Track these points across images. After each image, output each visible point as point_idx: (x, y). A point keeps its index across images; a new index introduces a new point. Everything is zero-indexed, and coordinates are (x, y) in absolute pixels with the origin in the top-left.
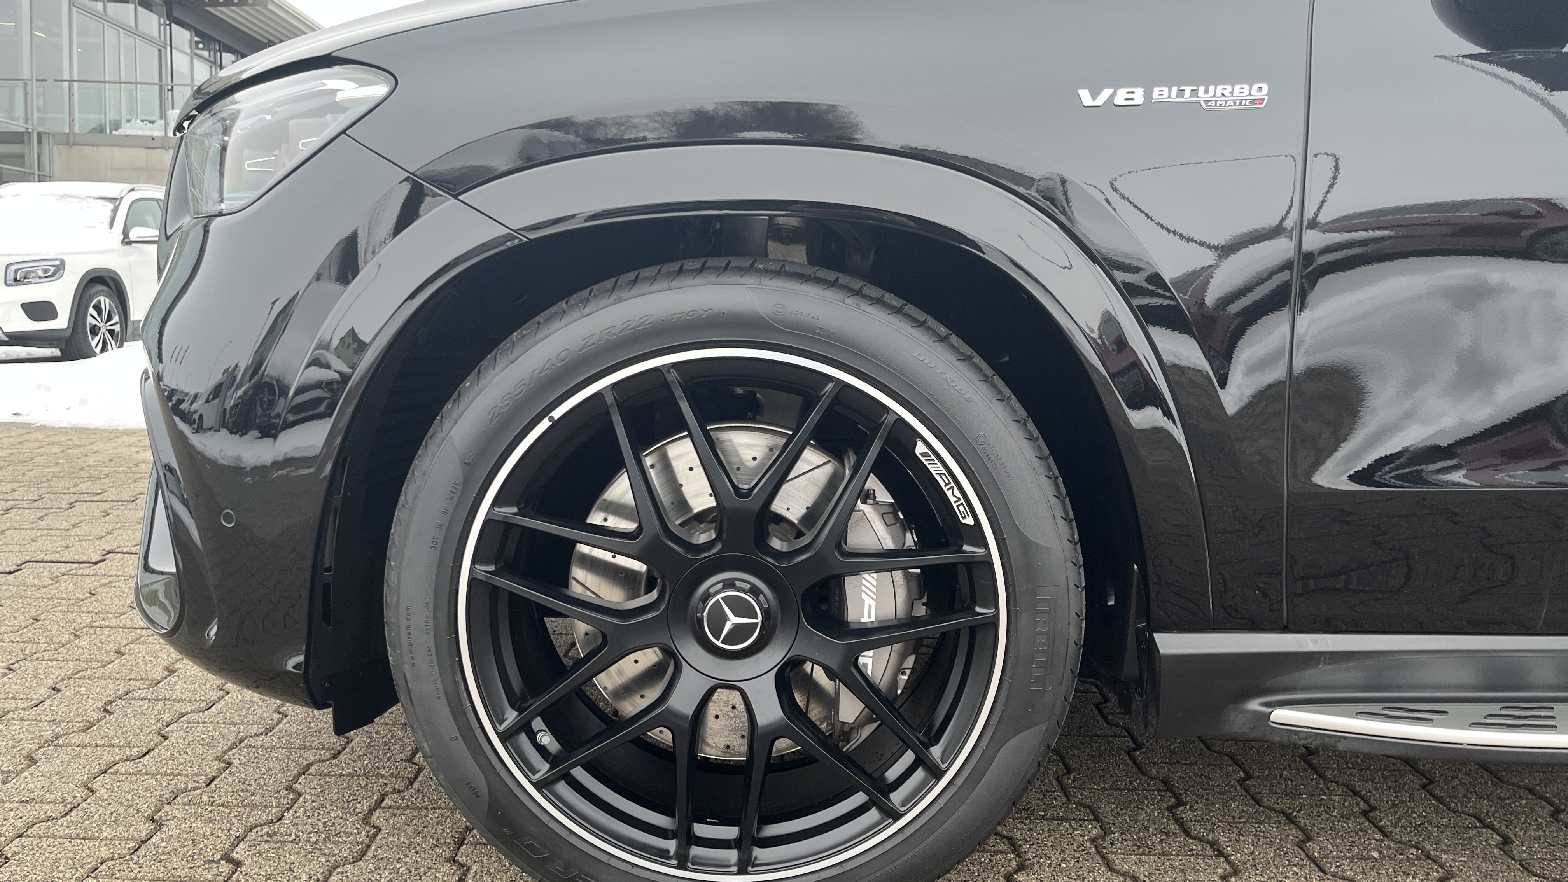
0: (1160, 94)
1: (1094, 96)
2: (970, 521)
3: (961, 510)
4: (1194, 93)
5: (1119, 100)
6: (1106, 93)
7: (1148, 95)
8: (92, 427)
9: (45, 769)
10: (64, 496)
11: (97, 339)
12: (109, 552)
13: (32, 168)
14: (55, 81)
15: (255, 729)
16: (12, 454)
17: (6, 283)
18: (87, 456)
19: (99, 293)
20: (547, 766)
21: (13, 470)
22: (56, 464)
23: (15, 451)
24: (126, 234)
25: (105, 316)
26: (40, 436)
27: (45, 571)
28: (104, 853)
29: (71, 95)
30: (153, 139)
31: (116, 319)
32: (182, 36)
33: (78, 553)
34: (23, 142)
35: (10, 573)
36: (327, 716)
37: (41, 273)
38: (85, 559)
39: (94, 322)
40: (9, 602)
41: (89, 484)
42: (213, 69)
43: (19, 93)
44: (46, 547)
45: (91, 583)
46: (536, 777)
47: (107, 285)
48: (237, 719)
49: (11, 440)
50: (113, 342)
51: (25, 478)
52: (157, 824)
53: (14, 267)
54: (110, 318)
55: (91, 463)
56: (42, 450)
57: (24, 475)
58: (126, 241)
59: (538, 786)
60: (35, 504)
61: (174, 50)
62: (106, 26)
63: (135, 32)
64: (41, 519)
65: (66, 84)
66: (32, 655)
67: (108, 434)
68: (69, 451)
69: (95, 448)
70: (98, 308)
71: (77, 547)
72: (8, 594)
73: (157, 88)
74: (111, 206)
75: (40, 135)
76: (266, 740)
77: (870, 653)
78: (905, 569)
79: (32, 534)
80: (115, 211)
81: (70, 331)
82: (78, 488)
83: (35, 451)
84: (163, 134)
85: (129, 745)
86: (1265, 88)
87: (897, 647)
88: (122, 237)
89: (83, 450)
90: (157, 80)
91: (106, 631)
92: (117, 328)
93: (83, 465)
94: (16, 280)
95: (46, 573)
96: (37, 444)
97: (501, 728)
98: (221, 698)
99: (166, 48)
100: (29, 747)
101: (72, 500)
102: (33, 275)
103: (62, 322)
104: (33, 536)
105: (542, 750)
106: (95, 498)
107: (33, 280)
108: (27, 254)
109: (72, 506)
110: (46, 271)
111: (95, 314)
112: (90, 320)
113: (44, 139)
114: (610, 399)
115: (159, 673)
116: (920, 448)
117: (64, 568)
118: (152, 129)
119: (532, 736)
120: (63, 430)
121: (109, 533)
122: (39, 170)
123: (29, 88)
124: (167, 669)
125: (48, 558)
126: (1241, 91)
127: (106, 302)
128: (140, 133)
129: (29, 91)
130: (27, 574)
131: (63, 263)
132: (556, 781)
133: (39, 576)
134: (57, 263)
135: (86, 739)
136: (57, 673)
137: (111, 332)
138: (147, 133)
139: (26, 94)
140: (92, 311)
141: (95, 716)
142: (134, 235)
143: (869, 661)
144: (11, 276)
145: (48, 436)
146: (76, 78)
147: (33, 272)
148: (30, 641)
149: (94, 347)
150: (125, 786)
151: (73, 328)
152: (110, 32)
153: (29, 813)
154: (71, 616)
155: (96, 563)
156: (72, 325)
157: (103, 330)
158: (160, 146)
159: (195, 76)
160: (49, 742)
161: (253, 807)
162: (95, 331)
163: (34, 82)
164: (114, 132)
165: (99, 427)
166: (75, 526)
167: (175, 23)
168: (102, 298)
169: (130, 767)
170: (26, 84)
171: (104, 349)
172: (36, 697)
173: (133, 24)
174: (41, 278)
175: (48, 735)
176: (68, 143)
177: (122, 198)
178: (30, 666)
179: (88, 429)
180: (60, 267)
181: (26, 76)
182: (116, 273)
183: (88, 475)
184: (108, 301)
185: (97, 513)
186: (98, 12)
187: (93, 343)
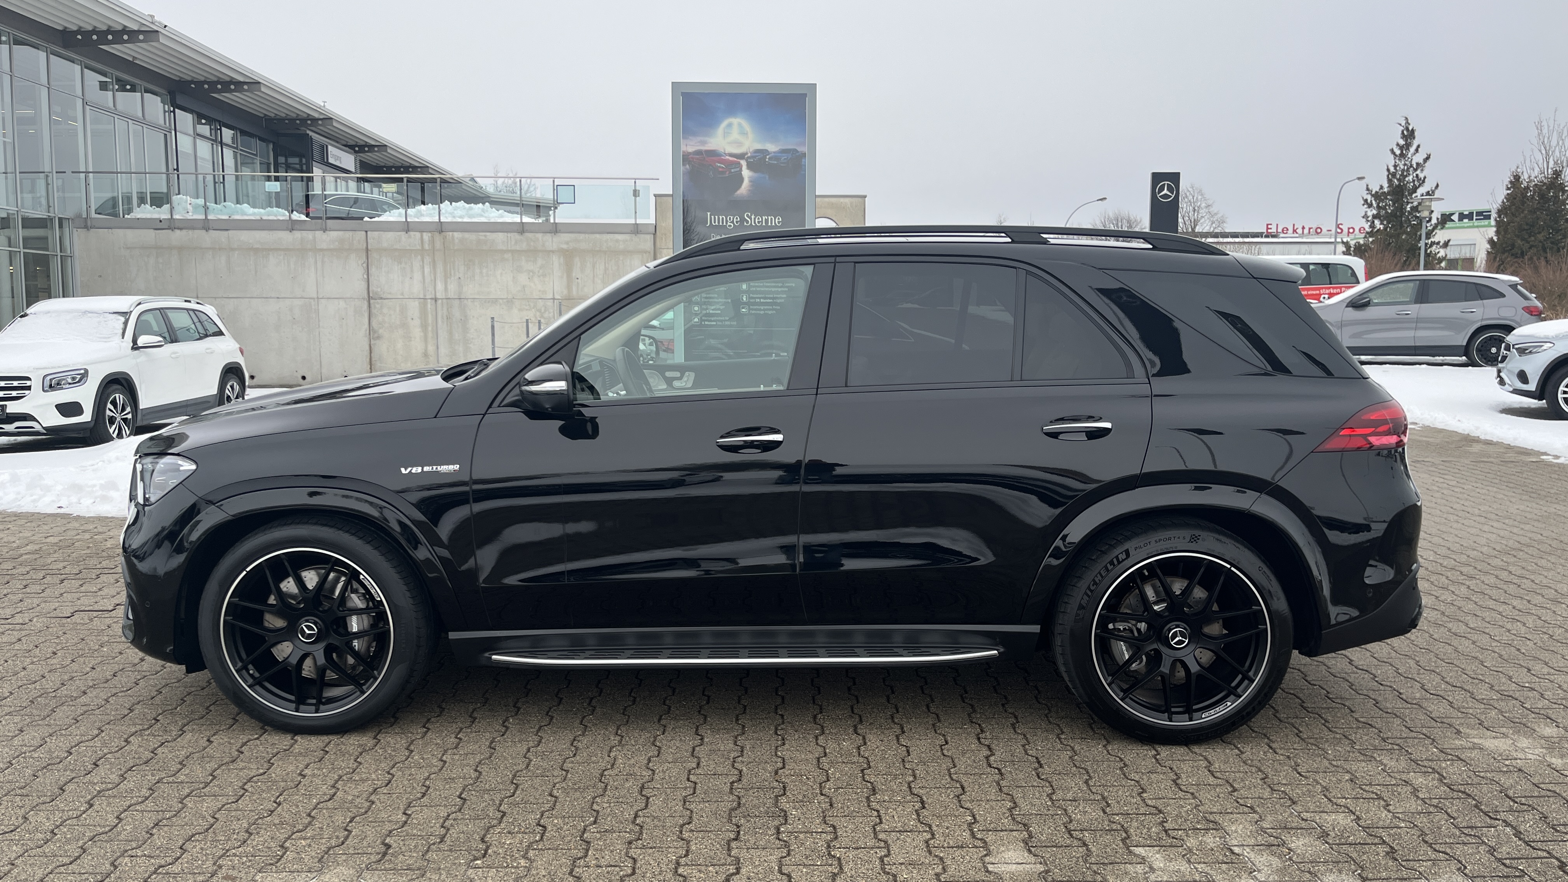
0: (426, 469)
1: (406, 470)
2: (379, 599)
3: (376, 596)
4: (437, 468)
5: (413, 471)
6: (409, 469)
7: (422, 469)
8: (110, 516)
9: (90, 695)
10: (93, 571)
11: (114, 427)
12: (118, 605)
13: (55, 250)
14: (73, 172)
15: (173, 681)
16: (60, 541)
17: (43, 390)
18: (106, 540)
19: (114, 392)
20: (252, 680)
21: (63, 553)
22: (88, 547)
23: (62, 538)
24: (135, 341)
25: (120, 408)
26: (76, 525)
27: (85, 615)
28: (112, 718)
29: (87, 185)
30: (161, 221)
31: (128, 409)
32: (185, 119)
33: (102, 606)
34: (46, 227)
35: (68, 617)
36: (183, 667)
37: (70, 381)
38: (105, 609)
39: (112, 414)
40: (69, 632)
41: (107, 562)
42: (215, 146)
43: (41, 183)
44: (86, 602)
45: (108, 621)
46: (248, 684)
47: (122, 385)
48: (167, 677)
49: (59, 528)
50: (126, 428)
51: (70, 558)
52: (131, 710)
53: (49, 378)
54: (123, 409)
55: (109, 546)
56: (78, 537)
57: (69, 556)
58: (135, 347)
59: (249, 686)
60: (78, 576)
61: (178, 133)
62: (116, 119)
63: (142, 121)
64: (81, 585)
65: (83, 175)
66: (82, 655)
67: (120, 522)
68: (95, 537)
69: (111, 533)
70: (114, 403)
71: (102, 602)
72: (69, 628)
73: (164, 176)
74: (123, 319)
75: (60, 219)
76: (177, 684)
77: (356, 641)
78: (368, 613)
79: (77, 595)
80: (126, 323)
81: (93, 422)
82: (101, 565)
83: (75, 537)
84: (170, 217)
85: (123, 687)
86: (458, 466)
87: (366, 638)
88: (132, 344)
89: (103, 536)
90: (164, 170)
91: (115, 644)
92: (129, 416)
93: (104, 548)
94: (51, 386)
95: (86, 617)
96: (75, 532)
97: (236, 668)
98: (162, 670)
99: (171, 132)
100: (84, 689)
101: (98, 573)
102: (63, 382)
103: (86, 417)
104: (78, 597)
105: (252, 676)
106: (111, 571)
107: (64, 386)
108: (59, 367)
109: (98, 577)
110: (73, 379)
111: (112, 408)
112: (108, 413)
113: (65, 223)
114: (264, 564)
115: (137, 661)
116: (361, 577)
117: (95, 614)
118: (159, 213)
119: (248, 671)
120: (92, 520)
121: (118, 593)
122: (61, 251)
123: (50, 179)
124: (141, 659)
125: (87, 609)
126: (451, 467)
127: (120, 398)
128: (148, 216)
129: (50, 181)
130: (77, 618)
131: (86, 371)
132: (254, 685)
133: (83, 619)
134: (82, 371)
135: (106, 685)
136: (93, 662)
137: (125, 420)
138: (156, 216)
139: (48, 184)
140: (109, 406)
141: (110, 677)
142: (142, 340)
143: (356, 644)
144: (47, 383)
145: (82, 525)
146: (91, 170)
147: (64, 380)
148: (80, 649)
149: (111, 433)
150: (121, 700)
151: (96, 421)
152: (120, 124)
153: (85, 708)
154: (99, 638)
155: (111, 611)
156: (94, 418)
157: (118, 419)
158: (167, 227)
159: (198, 155)
160: (91, 687)
161: (167, 705)
162: (112, 420)
163: (54, 172)
164: (126, 216)
165: (114, 516)
166: (100, 590)
167: (179, 109)
168: (117, 395)
169: (123, 694)
170: (47, 176)
171: (120, 436)
172: (85, 672)
173: (140, 114)
174: (70, 384)
175: (91, 684)
176: (86, 227)
177: (131, 312)
178: (82, 660)
179: (107, 518)
180: (85, 375)
181: (47, 169)
182: (128, 375)
183: (107, 555)
184: (121, 396)
185: (112, 581)
186: (109, 108)
187: (111, 431)
